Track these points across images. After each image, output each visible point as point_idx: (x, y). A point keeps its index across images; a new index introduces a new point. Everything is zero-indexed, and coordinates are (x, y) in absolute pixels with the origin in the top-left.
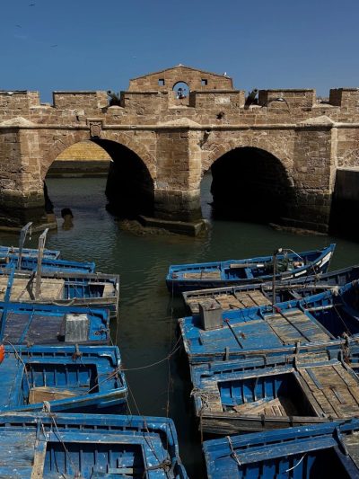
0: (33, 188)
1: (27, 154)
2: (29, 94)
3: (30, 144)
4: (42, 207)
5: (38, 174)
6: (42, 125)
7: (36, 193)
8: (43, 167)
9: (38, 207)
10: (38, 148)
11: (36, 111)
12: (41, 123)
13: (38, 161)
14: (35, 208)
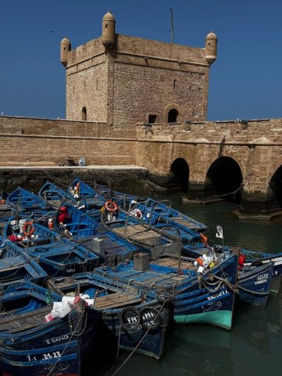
0: (258, 188)
1: (258, 163)
2: (272, 120)
3: (262, 156)
4: (264, 203)
5: (265, 179)
6: (275, 143)
7: (260, 192)
8: (270, 173)
9: (260, 202)
10: (269, 160)
11: (273, 132)
12: (275, 141)
13: (268, 169)
14: (257, 202)
